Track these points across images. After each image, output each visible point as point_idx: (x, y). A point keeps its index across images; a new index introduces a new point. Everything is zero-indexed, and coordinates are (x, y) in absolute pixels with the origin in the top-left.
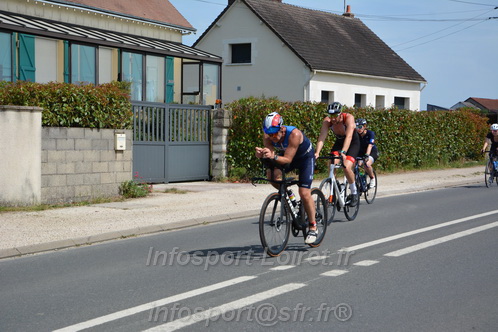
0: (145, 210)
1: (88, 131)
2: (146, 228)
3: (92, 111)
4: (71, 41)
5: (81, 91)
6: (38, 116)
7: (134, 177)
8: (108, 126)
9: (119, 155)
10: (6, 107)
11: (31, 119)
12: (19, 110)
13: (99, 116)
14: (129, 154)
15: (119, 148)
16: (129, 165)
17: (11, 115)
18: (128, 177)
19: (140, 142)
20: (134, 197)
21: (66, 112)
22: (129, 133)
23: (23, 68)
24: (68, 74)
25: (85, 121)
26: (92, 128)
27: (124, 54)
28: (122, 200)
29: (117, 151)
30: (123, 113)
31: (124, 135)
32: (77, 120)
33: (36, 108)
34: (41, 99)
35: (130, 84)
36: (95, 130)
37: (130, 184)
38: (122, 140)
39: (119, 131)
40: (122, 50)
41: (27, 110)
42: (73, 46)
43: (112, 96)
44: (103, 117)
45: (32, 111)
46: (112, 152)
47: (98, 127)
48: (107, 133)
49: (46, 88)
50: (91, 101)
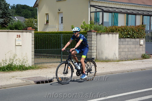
0: (149, 62)
1: (132, 39)
2: (149, 68)
3: (133, 34)
4: (128, 14)
5: (130, 28)
6: (118, 35)
7: (146, 53)
8: (138, 38)
9: (141, 46)
10: (109, 33)
11: (116, 36)
12: (113, 34)
13: (135, 35)
14: (144, 46)
15: (141, 44)
16: (144, 49)
17: (110, 35)
18: (144, 53)
19: (148, 42)
20: (146, 58)
21: (126, 34)
22: (144, 39)
23: (115, 22)
24: (127, 23)
25: (131, 36)
26: (133, 39)
27: (144, 16)
28: (142, 59)
29: (140, 45)
30: (143, 34)
31: (143, 40)
32: (129, 36)
33: (117, 33)
34: (119, 31)
35: (145, 25)
36: (134, 39)
37: (144, 55)
38: (142, 42)
39: (141, 39)
40: (143, 15)
41: (115, 34)
42: (129, 15)
43: (139, 29)
44: (136, 35)
45: (116, 34)
46: (139, 45)
47: (135, 38)
48: (138, 40)
49: (120, 27)
50: (133, 31)
